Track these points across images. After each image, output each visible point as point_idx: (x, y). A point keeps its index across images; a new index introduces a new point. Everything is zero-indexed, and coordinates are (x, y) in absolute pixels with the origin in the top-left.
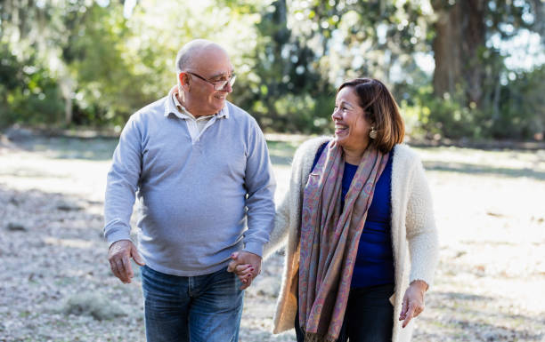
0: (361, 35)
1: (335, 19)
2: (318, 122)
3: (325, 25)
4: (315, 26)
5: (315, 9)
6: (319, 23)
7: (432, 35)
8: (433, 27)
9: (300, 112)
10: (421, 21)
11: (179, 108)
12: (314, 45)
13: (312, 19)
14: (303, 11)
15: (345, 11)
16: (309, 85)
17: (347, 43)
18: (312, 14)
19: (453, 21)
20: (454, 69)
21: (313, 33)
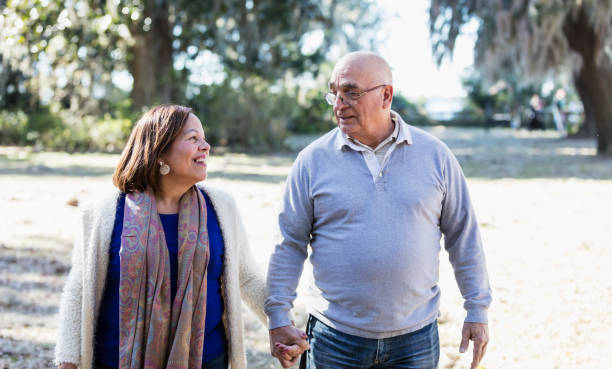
0: (68, 57)
1: (43, 43)
2: (31, 136)
3: (34, 49)
4: (25, 50)
5: (24, 35)
6: (29, 47)
7: (131, 57)
8: (130, 50)
9: (14, 127)
10: (120, 44)
11: (352, 140)
12: (24, 67)
13: (22, 44)
14: (13, 36)
15: (52, 36)
16: (21, 103)
17: (54, 65)
18: (21, 39)
19: (148, 43)
20: (149, 86)
21: (23, 57)
